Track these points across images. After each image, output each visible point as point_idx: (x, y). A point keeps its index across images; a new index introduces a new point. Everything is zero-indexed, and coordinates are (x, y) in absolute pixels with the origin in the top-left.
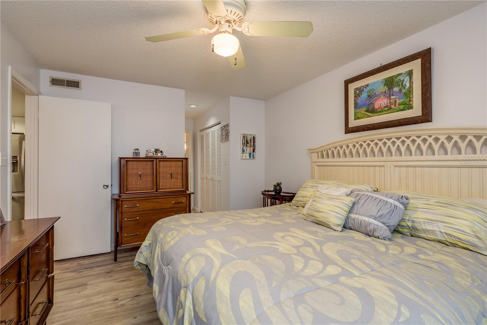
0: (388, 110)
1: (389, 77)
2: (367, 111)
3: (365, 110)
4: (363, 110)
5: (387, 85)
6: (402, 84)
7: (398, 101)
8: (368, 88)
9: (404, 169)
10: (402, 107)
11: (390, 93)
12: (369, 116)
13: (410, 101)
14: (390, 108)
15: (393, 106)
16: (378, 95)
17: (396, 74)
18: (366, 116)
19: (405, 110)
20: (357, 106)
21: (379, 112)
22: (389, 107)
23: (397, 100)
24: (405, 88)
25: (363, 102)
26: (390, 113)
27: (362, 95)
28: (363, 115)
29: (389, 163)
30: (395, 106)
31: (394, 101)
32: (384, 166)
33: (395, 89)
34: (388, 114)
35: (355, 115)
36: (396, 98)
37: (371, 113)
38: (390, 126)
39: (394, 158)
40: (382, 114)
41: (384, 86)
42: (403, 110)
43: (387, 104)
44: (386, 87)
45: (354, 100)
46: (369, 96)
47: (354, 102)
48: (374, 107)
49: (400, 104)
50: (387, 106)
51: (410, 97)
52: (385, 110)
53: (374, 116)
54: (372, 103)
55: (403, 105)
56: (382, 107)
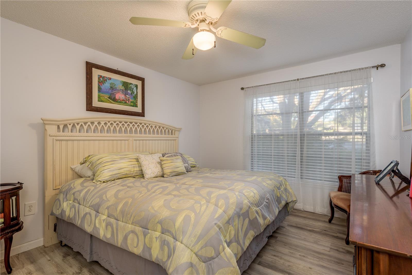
0: (124, 103)
1: (126, 82)
2: (109, 98)
3: (108, 97)
4: (106, 96)
5: (124, 86)
6: (133, 90)
7: (131, 100)
8: (111, 81)
9: (141, 141)
10: (132, 104)
11: (126, 93)
12: (111, 103)
13: (136, 102)
14: (126, 103)
15: (127, 102)
16: (118, 90)
17: (130, 82)
18: (109, 102)
19: (134, 107)
20: (100, 90)
21: (119, 102)
22: (125, 101)
23: (130, 98)
24: (134, 94)
25: (107, 89)
26: (126, 105)
27: (105, 83)
28: (106, 100)
29: (131, 138)
30: (129, 102)
31: (128, 98)
32: (128, 140)
33: (129, 91)
34: (124, 106)
35: (99, 97)
36: (129, 97)
37: (113, 101)
38: (126, 114)
39: (133, 135)
40: (121, 105)
41: (122, 86)
42: (133, 106)
43: (124, 99)
44: (123, 87)
45: (98, 84)
46: (111, 87)
47: (98, 86)
48: (115, 97)
49: (131, 102)
50: (123, 100)
51: (136, 100)
52: (123, 102)
53: (115, 104)
54: (113, 94)
55: (133, 103)
56: (121, 100)
